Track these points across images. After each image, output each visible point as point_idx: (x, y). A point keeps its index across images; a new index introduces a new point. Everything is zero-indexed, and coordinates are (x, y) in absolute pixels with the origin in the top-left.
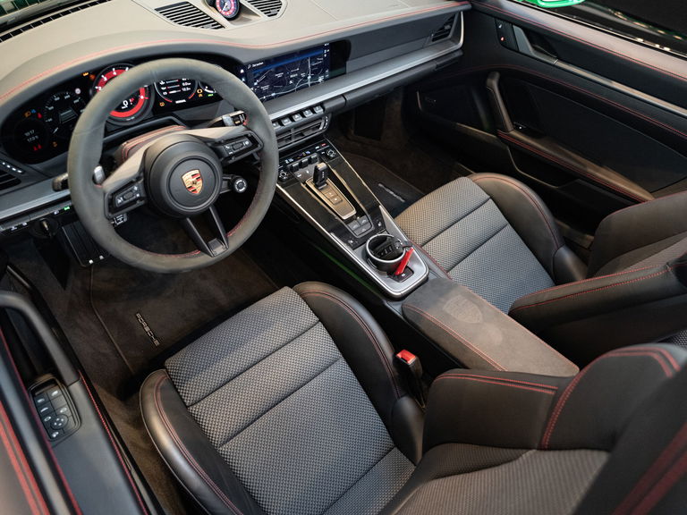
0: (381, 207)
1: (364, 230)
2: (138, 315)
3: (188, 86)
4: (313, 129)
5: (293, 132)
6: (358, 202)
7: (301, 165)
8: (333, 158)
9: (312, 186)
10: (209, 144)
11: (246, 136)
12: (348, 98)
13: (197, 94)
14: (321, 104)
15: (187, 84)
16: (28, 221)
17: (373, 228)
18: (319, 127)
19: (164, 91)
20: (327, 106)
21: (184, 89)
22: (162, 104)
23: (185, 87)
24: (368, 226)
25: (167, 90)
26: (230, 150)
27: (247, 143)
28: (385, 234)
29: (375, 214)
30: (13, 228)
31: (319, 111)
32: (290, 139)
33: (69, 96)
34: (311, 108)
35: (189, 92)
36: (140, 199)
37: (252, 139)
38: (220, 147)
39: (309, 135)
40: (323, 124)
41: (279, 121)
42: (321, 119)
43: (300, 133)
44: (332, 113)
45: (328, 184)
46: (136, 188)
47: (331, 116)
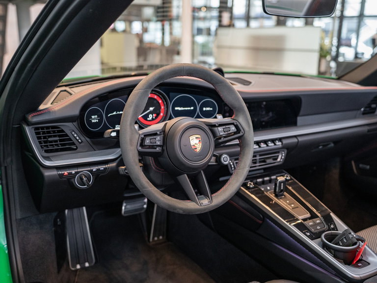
0: (332, 214)
1: (318, 227)
4: (273, 159)
5: (258, 157)
7: (264, 183)
12: (300, 139)
14: (280, 139)
16: (76, 171)
17: (326, 227)
18: (276, 159)
20: (285, 142)
24: (322, 226)
26: (221, 132)
27: (233, 129)
30: (66, 173)
31: (278, 144)
34: (273, 141)
38: (215, 129)
39: (270, 163)
40: (280, 157)
41: (258, 143)
42: (278, 152)
43: (263, 160)
44: (287, 149)
45: (285, 196)
46: (158, 138)
47: (286, 151)
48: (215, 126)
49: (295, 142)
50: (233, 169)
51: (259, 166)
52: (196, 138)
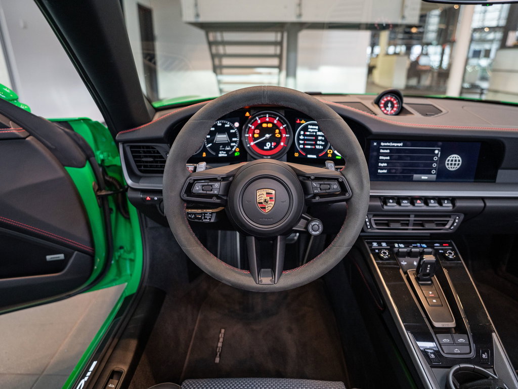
0: (495, 336)
1: (456, 350)
2: (223, 331)
3: (322, 145)
4: (437, 225)
5: (412, 218)
6: (463, 316)
7: (410, 254)
8: (451, 260)
9: (412, 278)
10: (301, 178)
11: (337, 179)
12: (489, 204)
13: (327, 154)
14: (453, 200)
15: (321, 143)
16: (159, 197)
17: (473, 355)
18: (445, 225)
19: (301, 144)
20: (459, 204)
21: (317, 147)
22: (296, 155)
23: (319, 145)
24: (467, 349)
25: (304, 144)
26: (316, 188)
27: (335, 187)
28: (489, 372)
29: (482, 341)
30: (148, 198)
31: (447, 205)
32: (407, 225)
33: (228, 126)
34: (439, 200)
35: (321, 151)
36: (217, 196)
37: (342, 184)
38: (309, 182)
39: (431, 228)
40: (450, 223)
41: (398, 200)
42: (450, 216)
43: (421, 222)
44: (465, 214)
45: (432, 282)
46: (217, 185)
47: (462, 217)
48: (309, 178)
49: (479, 207)
50: (369, 227)
51: (413, 229)
52: (267, 193)
